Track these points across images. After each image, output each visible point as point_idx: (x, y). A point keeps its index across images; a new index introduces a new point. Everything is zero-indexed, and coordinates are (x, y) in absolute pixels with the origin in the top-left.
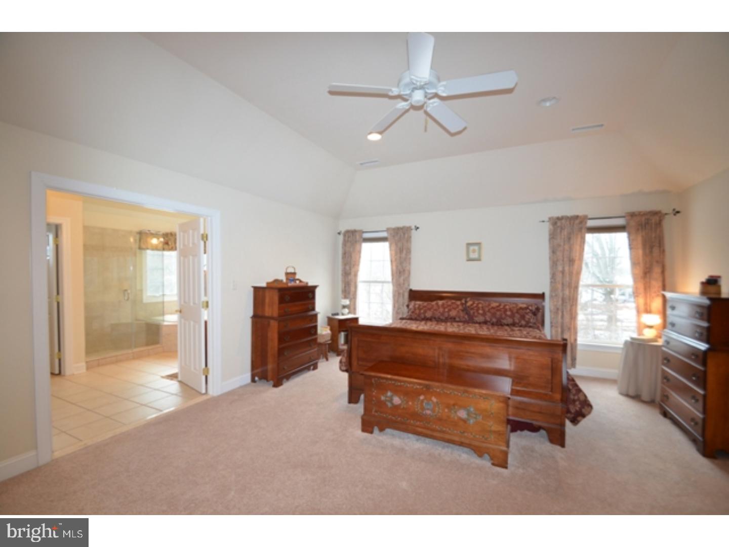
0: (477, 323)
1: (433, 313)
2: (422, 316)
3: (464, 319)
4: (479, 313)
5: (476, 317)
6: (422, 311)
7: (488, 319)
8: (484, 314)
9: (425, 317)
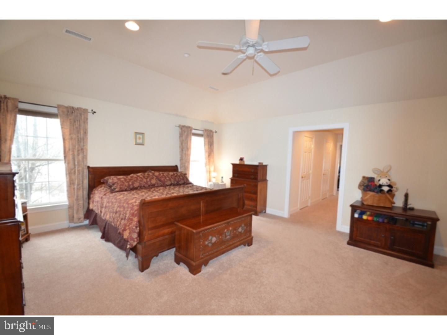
0: (167, 186)
1: (140, 183)
2: (131, 187)
3: (160, 185)
4: (167, 180)
5: (167, 182)
6: (130, 183)
7: (173, 182)
8: (170, 180)
9: (134, 187)
